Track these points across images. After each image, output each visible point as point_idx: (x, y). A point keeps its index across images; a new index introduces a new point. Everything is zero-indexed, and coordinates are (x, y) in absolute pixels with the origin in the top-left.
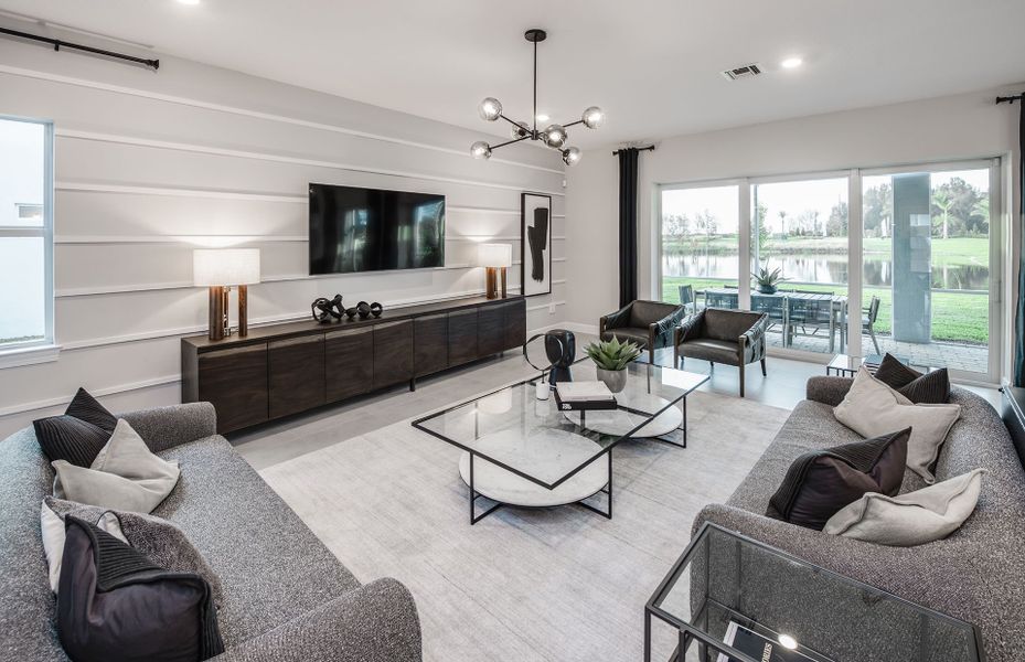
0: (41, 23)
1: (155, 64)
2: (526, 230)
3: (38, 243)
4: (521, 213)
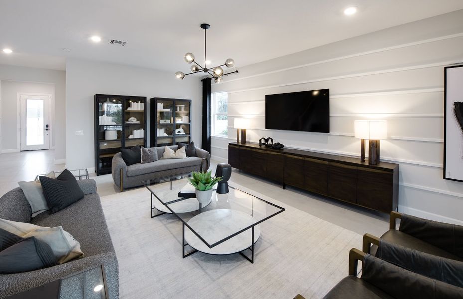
1: (237, 72)
2: (451, 107)
4: (443, 89)
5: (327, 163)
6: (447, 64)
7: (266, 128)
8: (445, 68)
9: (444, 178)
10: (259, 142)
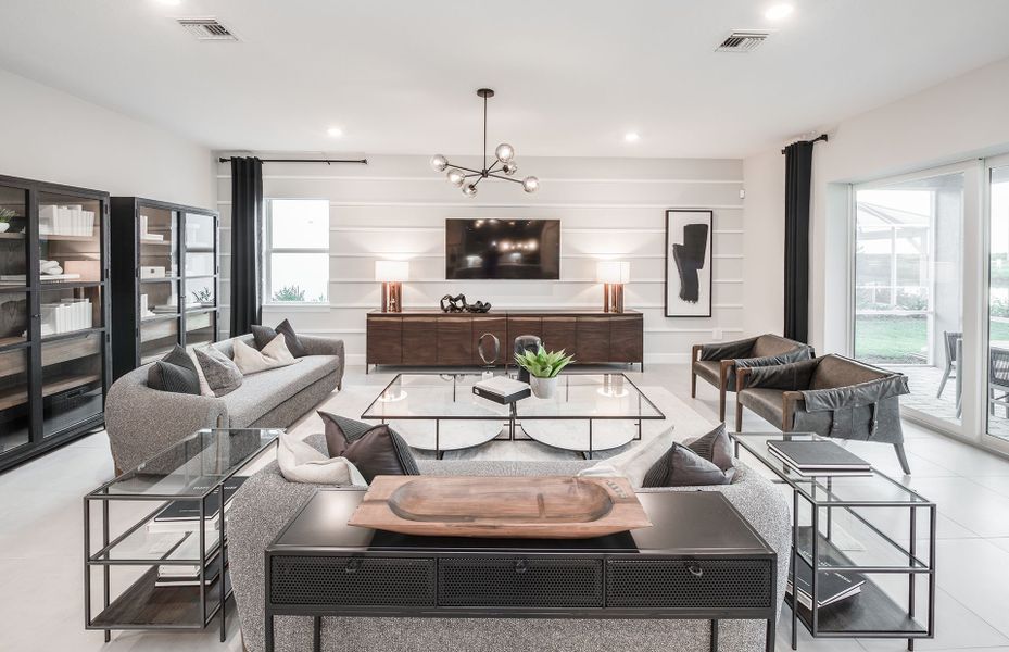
0: (323, 154)
1: (364, 161)
2: (671, 249)
3: (326, 256)
4: (664, 231)
5: (574, 319)
6: (667, 207)
7: (447, 278)
8: (667, 212)
9: (666, 316)
10: (439, 305)
